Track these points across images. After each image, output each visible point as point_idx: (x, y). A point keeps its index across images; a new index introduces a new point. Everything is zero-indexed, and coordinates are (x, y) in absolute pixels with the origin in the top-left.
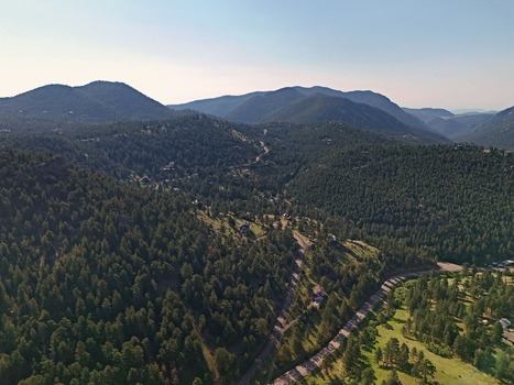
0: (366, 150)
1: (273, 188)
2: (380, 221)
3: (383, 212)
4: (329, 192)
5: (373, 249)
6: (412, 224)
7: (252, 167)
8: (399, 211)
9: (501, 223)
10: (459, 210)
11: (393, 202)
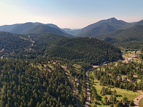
0: (64, 40)
1: (42, 53)
2: (75, 58)
3: (75, 56)
4: (59, 52)
5: (79, 66)
6: (83, 58)
7: (32, 48)
8: (79, 55)
9: (100, 54)
10: (91, 53)
11: (77, 53)
